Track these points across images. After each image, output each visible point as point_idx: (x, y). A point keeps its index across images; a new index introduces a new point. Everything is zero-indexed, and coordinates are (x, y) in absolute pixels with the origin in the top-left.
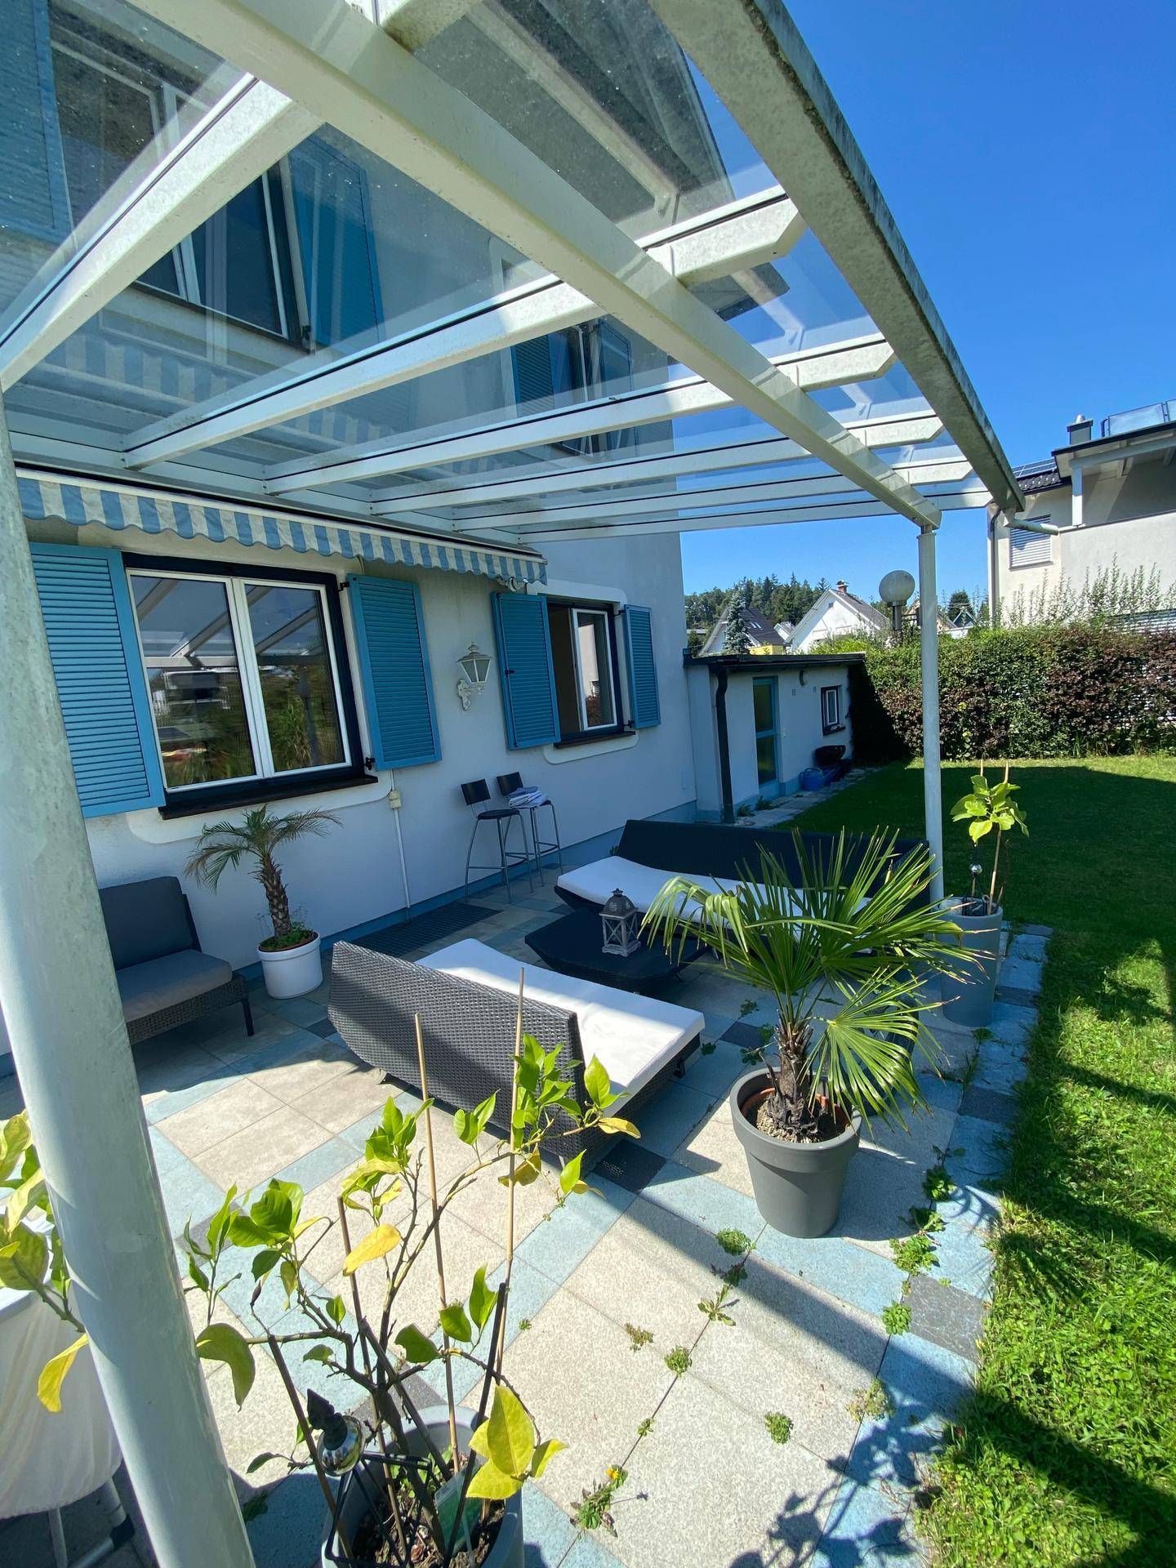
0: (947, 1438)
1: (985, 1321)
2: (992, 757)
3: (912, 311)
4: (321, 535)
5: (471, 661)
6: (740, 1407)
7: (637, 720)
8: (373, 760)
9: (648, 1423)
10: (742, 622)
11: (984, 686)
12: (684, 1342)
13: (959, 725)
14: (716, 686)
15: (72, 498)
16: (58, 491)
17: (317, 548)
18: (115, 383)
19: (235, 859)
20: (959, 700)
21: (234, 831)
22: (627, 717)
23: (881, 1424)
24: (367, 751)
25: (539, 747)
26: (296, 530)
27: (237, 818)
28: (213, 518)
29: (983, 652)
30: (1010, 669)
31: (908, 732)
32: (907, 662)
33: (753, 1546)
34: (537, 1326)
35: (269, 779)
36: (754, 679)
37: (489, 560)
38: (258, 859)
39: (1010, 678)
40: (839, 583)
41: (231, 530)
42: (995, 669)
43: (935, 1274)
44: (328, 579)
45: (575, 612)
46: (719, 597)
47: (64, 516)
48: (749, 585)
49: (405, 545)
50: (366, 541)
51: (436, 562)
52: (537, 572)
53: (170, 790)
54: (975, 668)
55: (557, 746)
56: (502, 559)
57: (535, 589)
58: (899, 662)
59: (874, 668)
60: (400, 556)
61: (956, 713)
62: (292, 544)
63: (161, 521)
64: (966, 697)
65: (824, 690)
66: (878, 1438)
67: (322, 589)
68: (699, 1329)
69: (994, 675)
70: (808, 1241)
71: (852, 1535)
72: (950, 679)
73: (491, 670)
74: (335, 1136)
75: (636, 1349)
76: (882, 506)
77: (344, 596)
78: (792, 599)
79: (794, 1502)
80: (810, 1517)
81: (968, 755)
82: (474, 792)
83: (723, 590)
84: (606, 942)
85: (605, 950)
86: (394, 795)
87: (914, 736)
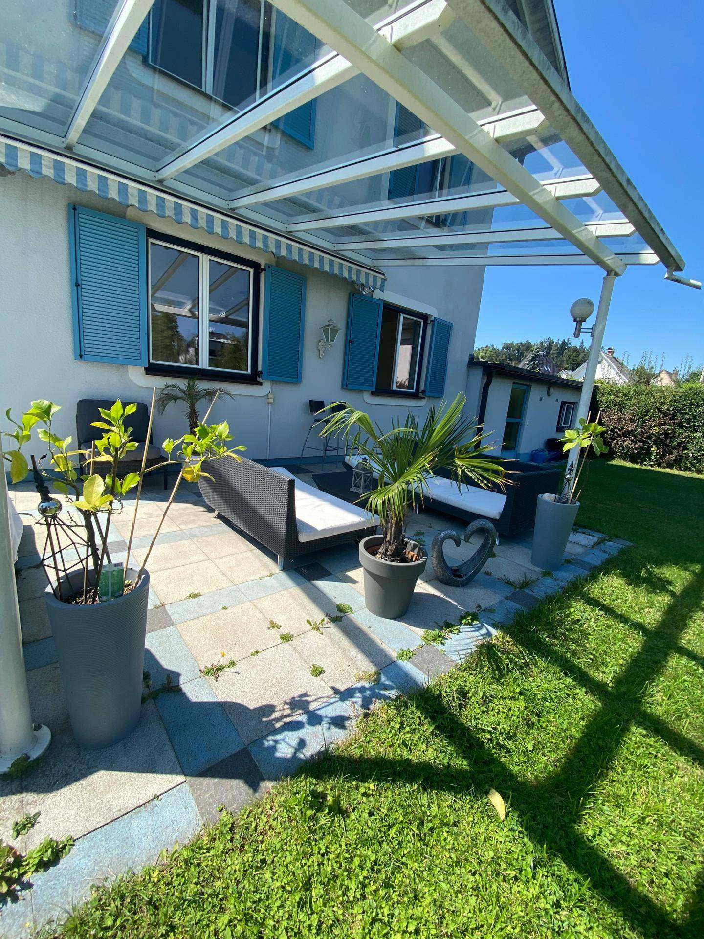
0: (397, 698)
1: (452, 669)
2: (668, 467)
3: (535, 75)
4: (252, 235)
5: (329, 330)
6: (304, 660)
7: (427, 390)
8: (261, 373)
9: (257, 652)
10: (537, 364)
11: (675, 419)
12: (293, 632)
13: (651, 442)
14: (485, 381)
15: (123, 189)
16: (117, 185)
17: (248, 243)
18: (153, 129)
19: (175, 401)
20: (655, 426)
21: (180, 389)
22: (422, 387)
23: (367, 686)
24: (260, 368)
25: (361, 391)
26: (239, 230)
27: (182, 383)
28: (194, 215)
29: (680, 397)
30: (695, 411)
31: (615, 441)
32: (625, 395)
33: (275, 703)
34: (229, 611)
35: (205, 370)
36: (514, 383)
37: (350, 270)
38: (188, 406)
39: (695, 417)
40: (609, 349)
41: (203, 223)
42: (685, 410)
43: (440, 647)
44: (255, 265)
45: (402, 316)
46: (528, 347)
47: (118, 199)
48: (551, 343)
49: (300, 251)
50: (278, 244)
51: (317, 265)
52: (379, 283)
53: (152, 361)
54: (671, 406)
55: (373, 393)
56: (358, 271)
57: (378, 295)
58: (621, 394)
59: (603, 395)
60: (295, 257)
61: (651, 434)
62: (235, 238)
63: (167, 212)
64: (660, 425)
65: (563, 403)
66: (362, 690)
67: (252, 271)
68: (304, 631)
69: (683, 413)
70: (383, 619)
71: (324, 715)
72: (652, 411)
73: (340, 336)
74: (181, 530)
75: (269, 629)
76: (586, 259)
77: (263, 276)
78: (577, 356)
79: (305, 695)
80: (308, 703)
81: (652, 463)
82: (316, 406)
83: (532, 344)
84: (353, 485)
85: (351, 490)
86: (270, 396)
87: (618, 444)
